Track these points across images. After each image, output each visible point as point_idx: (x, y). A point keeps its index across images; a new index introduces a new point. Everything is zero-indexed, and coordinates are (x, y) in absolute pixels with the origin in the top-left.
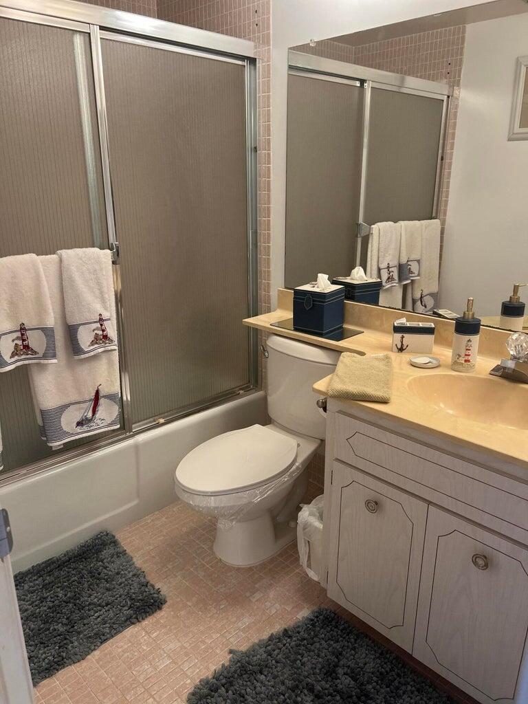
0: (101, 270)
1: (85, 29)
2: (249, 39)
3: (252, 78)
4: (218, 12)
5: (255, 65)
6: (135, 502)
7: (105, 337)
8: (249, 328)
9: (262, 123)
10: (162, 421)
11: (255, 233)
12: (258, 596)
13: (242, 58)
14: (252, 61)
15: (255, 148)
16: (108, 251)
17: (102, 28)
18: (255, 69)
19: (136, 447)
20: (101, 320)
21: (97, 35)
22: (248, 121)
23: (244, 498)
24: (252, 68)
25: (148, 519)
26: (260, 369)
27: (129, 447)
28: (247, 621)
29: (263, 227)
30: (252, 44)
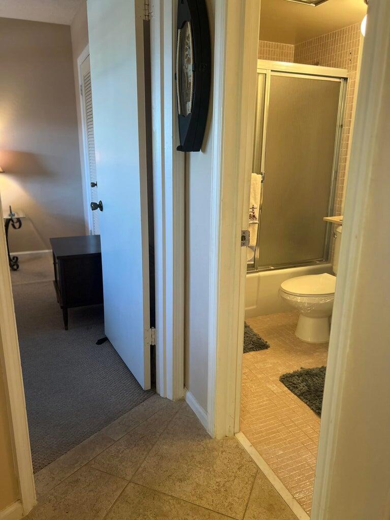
0: (257, 184)
1: (264, 72)
2: (345, 68)
3: (345, 88)
4: (329, 53)
5: (347, 81)
6: (255, 307)
7: (254, 216)
8: (327, 222)
9: (347, 111)
10: (272, 268)
11: (336, 172)
12: (317, 354)
13: (340, 78)
14: (346, 79)
15: (342, 125)
16: (260, 176)
17: (272, 71)
18: (347, 83)
19: (259, 278)
20: (253, 208)
21: (269, 74)
22: (339, 108)
23: (315, 300)
24: (345, 82)
25: (260, 317)
26: (330, 250)
27: (256, 277)
28: (311, 360)
29: (341, 168)
30: (346, 70)
